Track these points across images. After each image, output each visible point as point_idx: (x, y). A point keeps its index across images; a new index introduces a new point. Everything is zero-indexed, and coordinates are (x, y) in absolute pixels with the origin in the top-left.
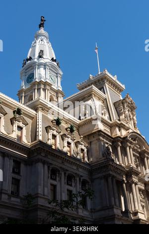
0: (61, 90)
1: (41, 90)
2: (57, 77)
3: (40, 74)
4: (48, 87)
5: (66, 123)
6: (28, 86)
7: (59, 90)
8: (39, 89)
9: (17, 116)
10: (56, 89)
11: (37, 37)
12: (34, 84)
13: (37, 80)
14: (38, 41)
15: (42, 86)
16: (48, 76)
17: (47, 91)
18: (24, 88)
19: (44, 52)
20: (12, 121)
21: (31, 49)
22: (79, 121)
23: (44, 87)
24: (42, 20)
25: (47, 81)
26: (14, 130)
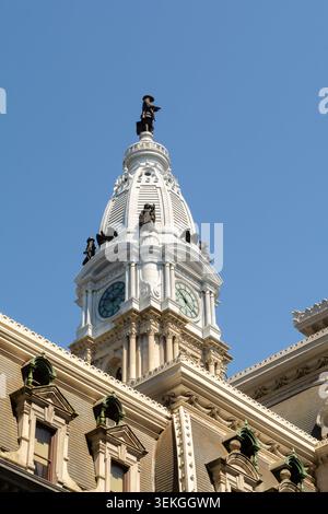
0: (217, 337)
1: (152, 338)
2: (203, 293)
3: (144, 285)
4: (173, 330)
5: (273, 451)
6: (106, 328)
7: (211, 338)
8: (142, 338)
9: (109, 424)
10: (200, 334)
11: (131, 161)
12: (126, 320)
13: (136, 306)
14: (134, 177)
15: (154, 327)
16: (172, 293)
17: (170, 341)
18: (90, 333)
19: (158, 212)
20: (93, 442)
21: (111, 204)
22: (316, 442)
23: (162, 327)
24: (146, 108)
25: (172, 307)
26: (102, 473)
